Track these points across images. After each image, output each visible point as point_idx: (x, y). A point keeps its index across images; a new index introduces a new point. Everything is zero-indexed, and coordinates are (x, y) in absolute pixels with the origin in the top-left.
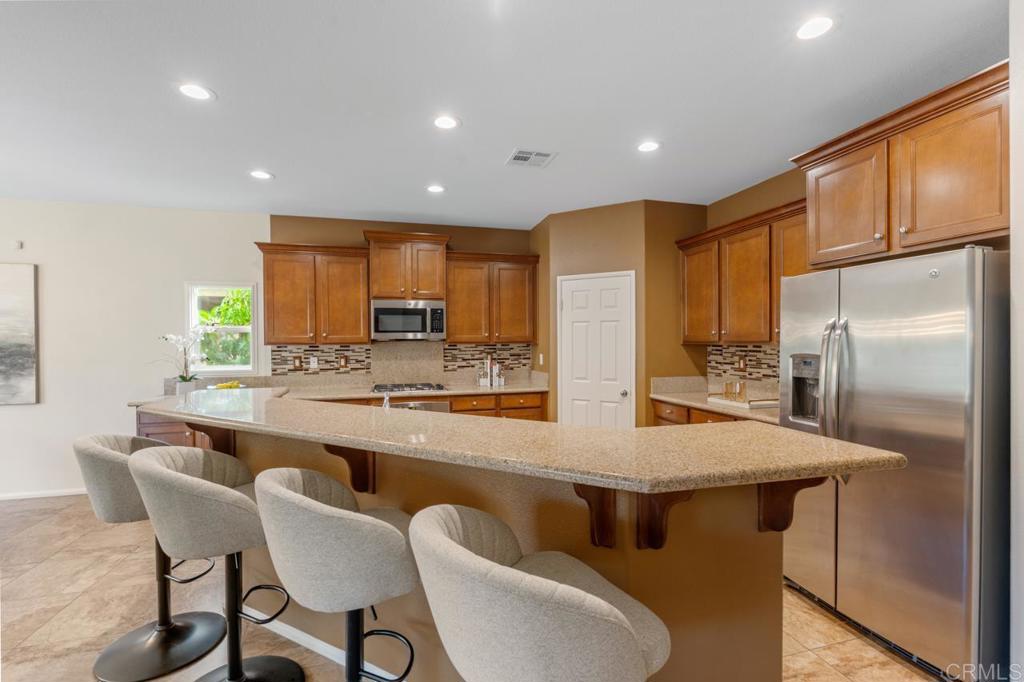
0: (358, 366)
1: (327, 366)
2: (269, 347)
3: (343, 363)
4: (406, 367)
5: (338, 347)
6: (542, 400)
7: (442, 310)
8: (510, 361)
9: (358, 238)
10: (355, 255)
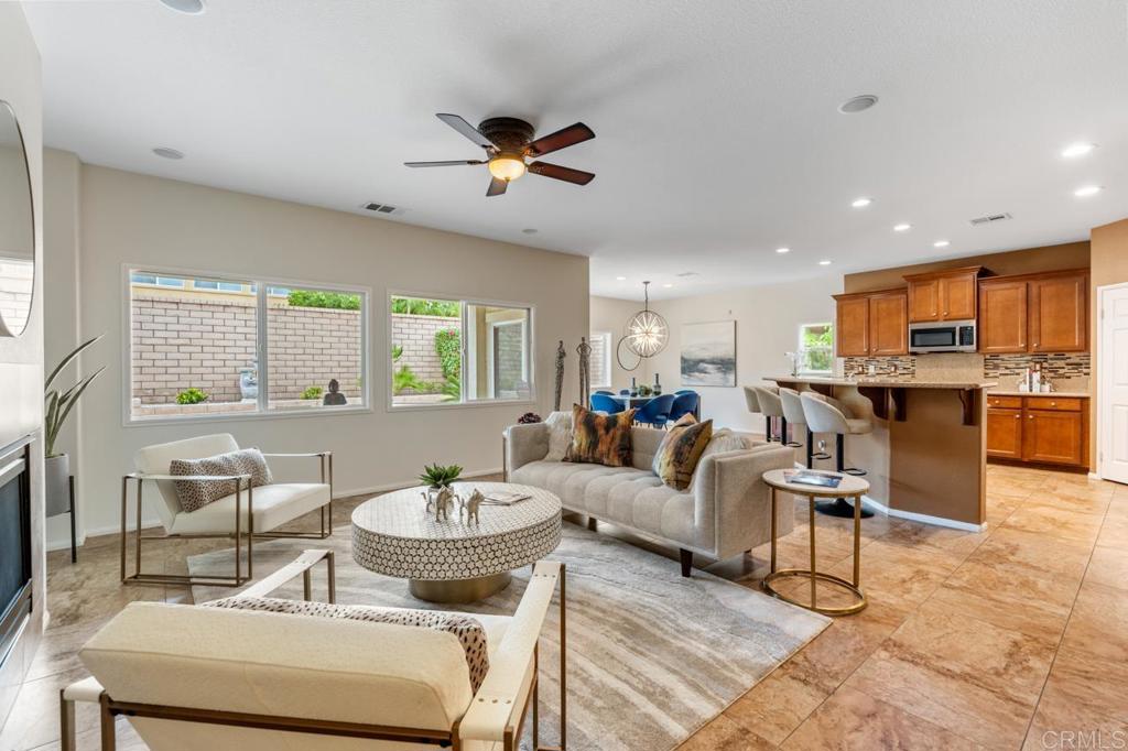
0: (905, 372)
1: (881, 372)
2: (842, 359)
3: (893, 369)
4: (946, 373)
5: (889, 358)
6: (1081, 405)
7: (972, 327)
8: (1066, 370)
9: (899, 280)
10: (898, 293)
